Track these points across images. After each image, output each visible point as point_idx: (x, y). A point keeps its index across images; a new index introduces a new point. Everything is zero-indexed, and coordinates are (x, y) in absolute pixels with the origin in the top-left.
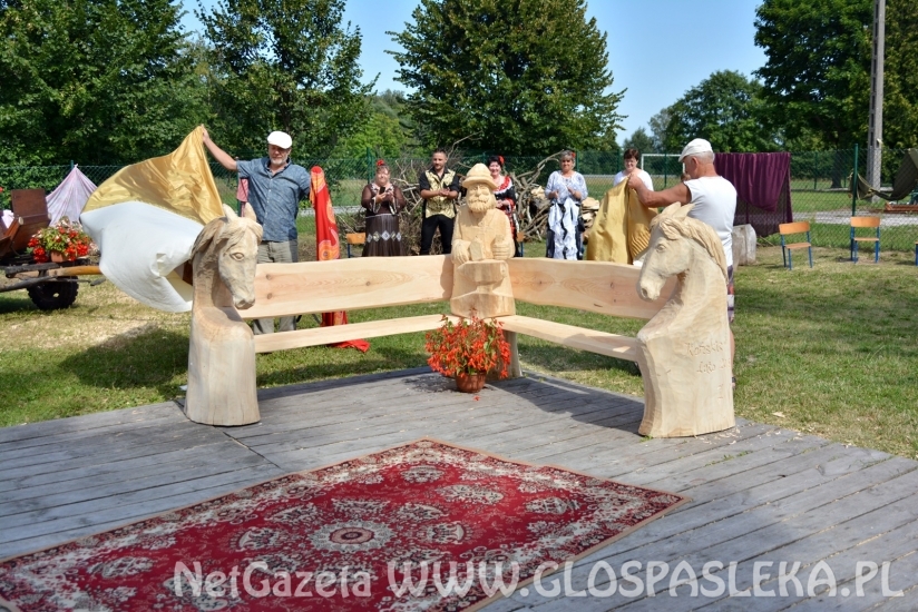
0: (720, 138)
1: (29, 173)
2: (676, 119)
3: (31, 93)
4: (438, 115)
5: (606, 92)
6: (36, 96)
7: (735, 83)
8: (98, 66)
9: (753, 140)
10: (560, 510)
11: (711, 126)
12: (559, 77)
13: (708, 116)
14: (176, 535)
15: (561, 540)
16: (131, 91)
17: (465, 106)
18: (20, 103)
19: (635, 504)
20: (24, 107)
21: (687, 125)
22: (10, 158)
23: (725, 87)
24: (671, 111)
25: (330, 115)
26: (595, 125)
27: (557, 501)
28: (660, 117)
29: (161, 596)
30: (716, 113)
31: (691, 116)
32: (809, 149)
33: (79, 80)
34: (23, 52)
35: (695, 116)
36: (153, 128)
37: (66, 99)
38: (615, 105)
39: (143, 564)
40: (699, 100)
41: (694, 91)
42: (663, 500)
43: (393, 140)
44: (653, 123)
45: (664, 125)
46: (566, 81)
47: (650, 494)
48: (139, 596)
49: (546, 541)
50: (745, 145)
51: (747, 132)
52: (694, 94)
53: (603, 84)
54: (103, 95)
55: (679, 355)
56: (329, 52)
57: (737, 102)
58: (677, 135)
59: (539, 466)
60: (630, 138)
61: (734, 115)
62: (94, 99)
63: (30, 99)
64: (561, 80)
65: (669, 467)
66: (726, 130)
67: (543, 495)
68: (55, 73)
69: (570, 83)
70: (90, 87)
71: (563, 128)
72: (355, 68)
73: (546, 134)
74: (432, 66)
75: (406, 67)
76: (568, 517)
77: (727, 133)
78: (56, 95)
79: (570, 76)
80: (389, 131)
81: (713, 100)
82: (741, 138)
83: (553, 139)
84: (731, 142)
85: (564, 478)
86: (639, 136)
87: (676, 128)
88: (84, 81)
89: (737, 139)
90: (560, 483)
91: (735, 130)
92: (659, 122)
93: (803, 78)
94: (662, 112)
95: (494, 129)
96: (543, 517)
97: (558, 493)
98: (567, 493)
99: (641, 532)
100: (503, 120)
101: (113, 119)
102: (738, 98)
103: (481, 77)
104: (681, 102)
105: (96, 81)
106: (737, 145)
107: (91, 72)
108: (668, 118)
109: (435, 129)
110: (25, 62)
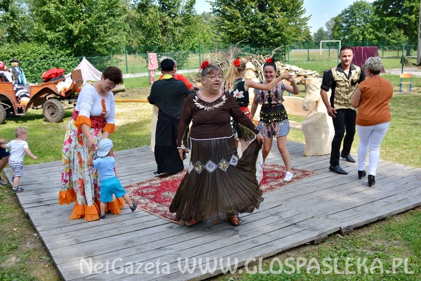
0: (358, 32)
1: (61, 59)
2: (337, 23)
3: (61, 26)
4: (229, 28)
5: (302, 16)
6: (63, 27)
7: (365, 6)
8: (88, 14)
9: (373, 33)
10: (276, 176)
11: (353, 26)
12: (282, 10)
13: (353, 22)
14: (161, 183)
15: (276, 183)
16: (101, 24)
17: (241, 24)
18: (57, 30)
19: (299, 174)
20: (59, 31)
21: (342, 26)
22: (53, 53)
23: (360, 8)
24: (335, 20)
25: (183, 30)
26: (298, 31)
27: (275, 174)
28: (330, 22)
29: (162, 197)
30: (356, 20)
31: (344, 22)
32: (399, 36)
33: (80, 20)
34: (57, 9)
35: (346, 22)
36: (110, 39)
37: (76, 28)
38: (307, 22)
39: (154, 190)
40: (348, 14)
41: (345, 10)
42: (308, 173)
43: (207, 36)
44: (327, 24)
45: (332, 25)
46: (285, 13)
47: (304, 171)
48: (156, 197)
49: (271, 184)
50: (370, 35)
51: (370, 29)
52: (346, 12)
53: (301, 13)
54: (90, 26)
55: (316, 128)
56: (182, 3)
57: (366, 15)
58: (338, 31)
59: (270, 164)
60: (316, 32)
61: (364, 21)
62: (87, 27)
63: (61, 28)
64: (283, 12)
65: (311, 164)
66: (360, 28)
67: (271, 172)
68: (71, 18)
69: (287, 14)
70: (85, 23)
71: (284, 33)
72: (193, 9)
73: (277, 36)
74: (226, 7)
75: (215, 7)
76: (278, 178)
77: (361, 30)
78: (71, 26)
79: (286, 10)
80: (205, 31)
81: (354, 15)
82: (368, 32)
83: (279, 38)
84: (363, 34)
85: (278, 167)
86: (321, 31)
87: (337, 28)
88: (83, 20)
89: (365, 32)
90: (276, 169)
91: (365, 28)
92: (330, 24)
93: (393, 5)
94: (331, 19)
95: (254, 34)
96: (271, 178)
97: (275, 171)
98: (278, 171)
99: (300, 181)
100: (258, 30)
101: (95, 36)
102: (366, 13)
103: (248, 11)
104: (340, 15)
105: (88, 20)
106: (365, 35)
107: (85, 16)
108: (334, 23)
109: (228, 34)
110: (58, 13)
